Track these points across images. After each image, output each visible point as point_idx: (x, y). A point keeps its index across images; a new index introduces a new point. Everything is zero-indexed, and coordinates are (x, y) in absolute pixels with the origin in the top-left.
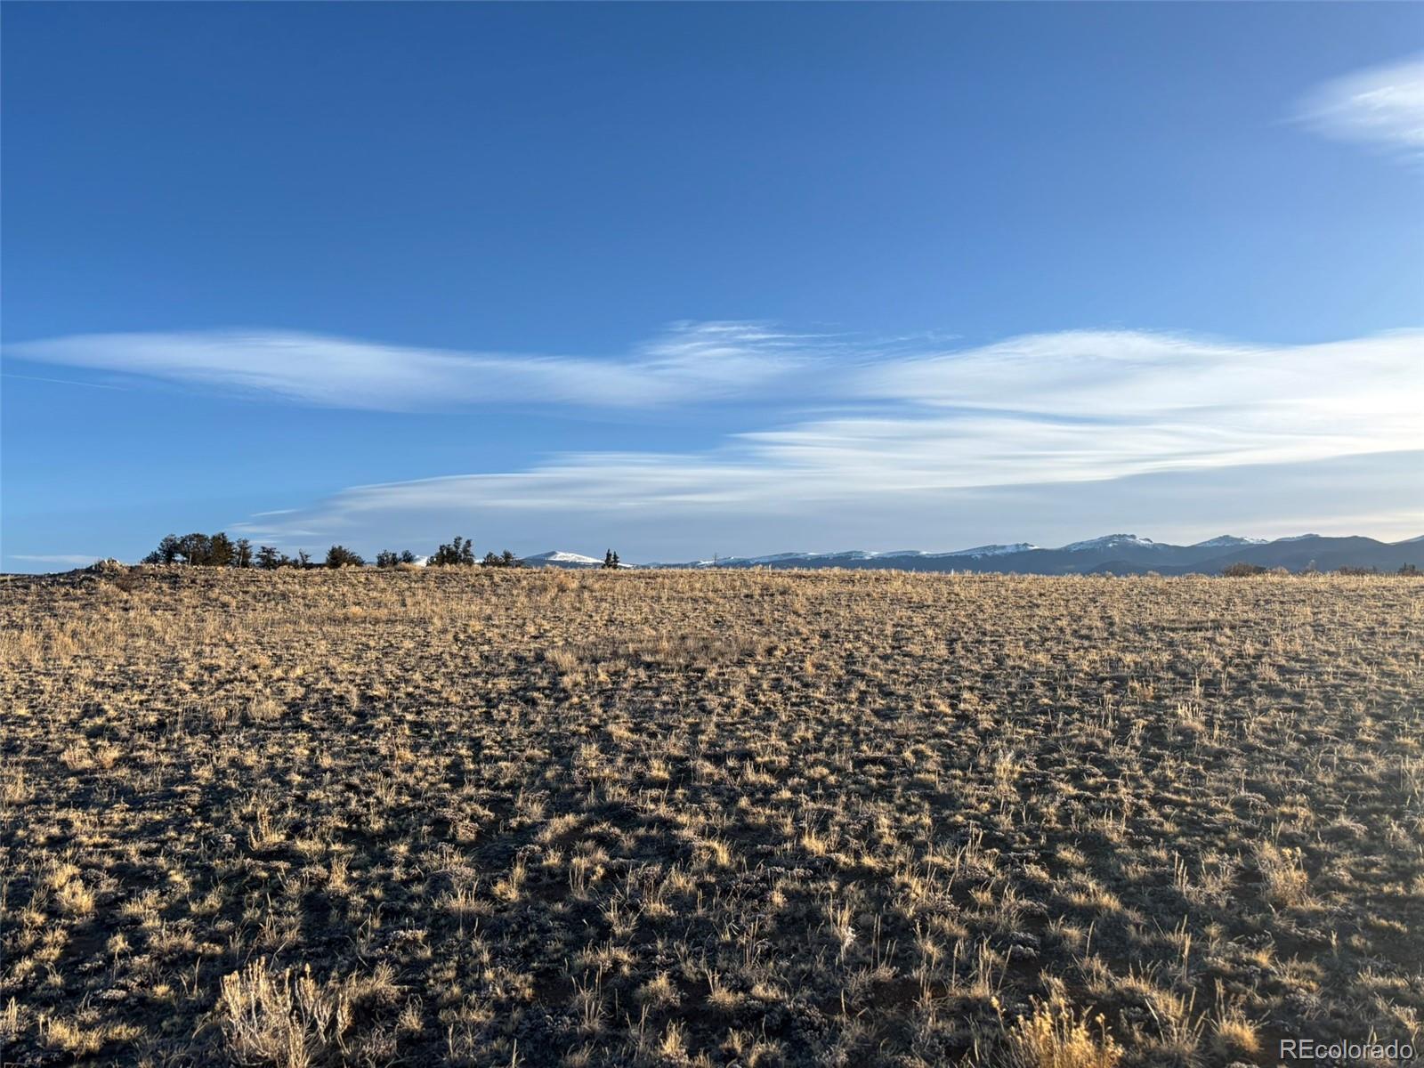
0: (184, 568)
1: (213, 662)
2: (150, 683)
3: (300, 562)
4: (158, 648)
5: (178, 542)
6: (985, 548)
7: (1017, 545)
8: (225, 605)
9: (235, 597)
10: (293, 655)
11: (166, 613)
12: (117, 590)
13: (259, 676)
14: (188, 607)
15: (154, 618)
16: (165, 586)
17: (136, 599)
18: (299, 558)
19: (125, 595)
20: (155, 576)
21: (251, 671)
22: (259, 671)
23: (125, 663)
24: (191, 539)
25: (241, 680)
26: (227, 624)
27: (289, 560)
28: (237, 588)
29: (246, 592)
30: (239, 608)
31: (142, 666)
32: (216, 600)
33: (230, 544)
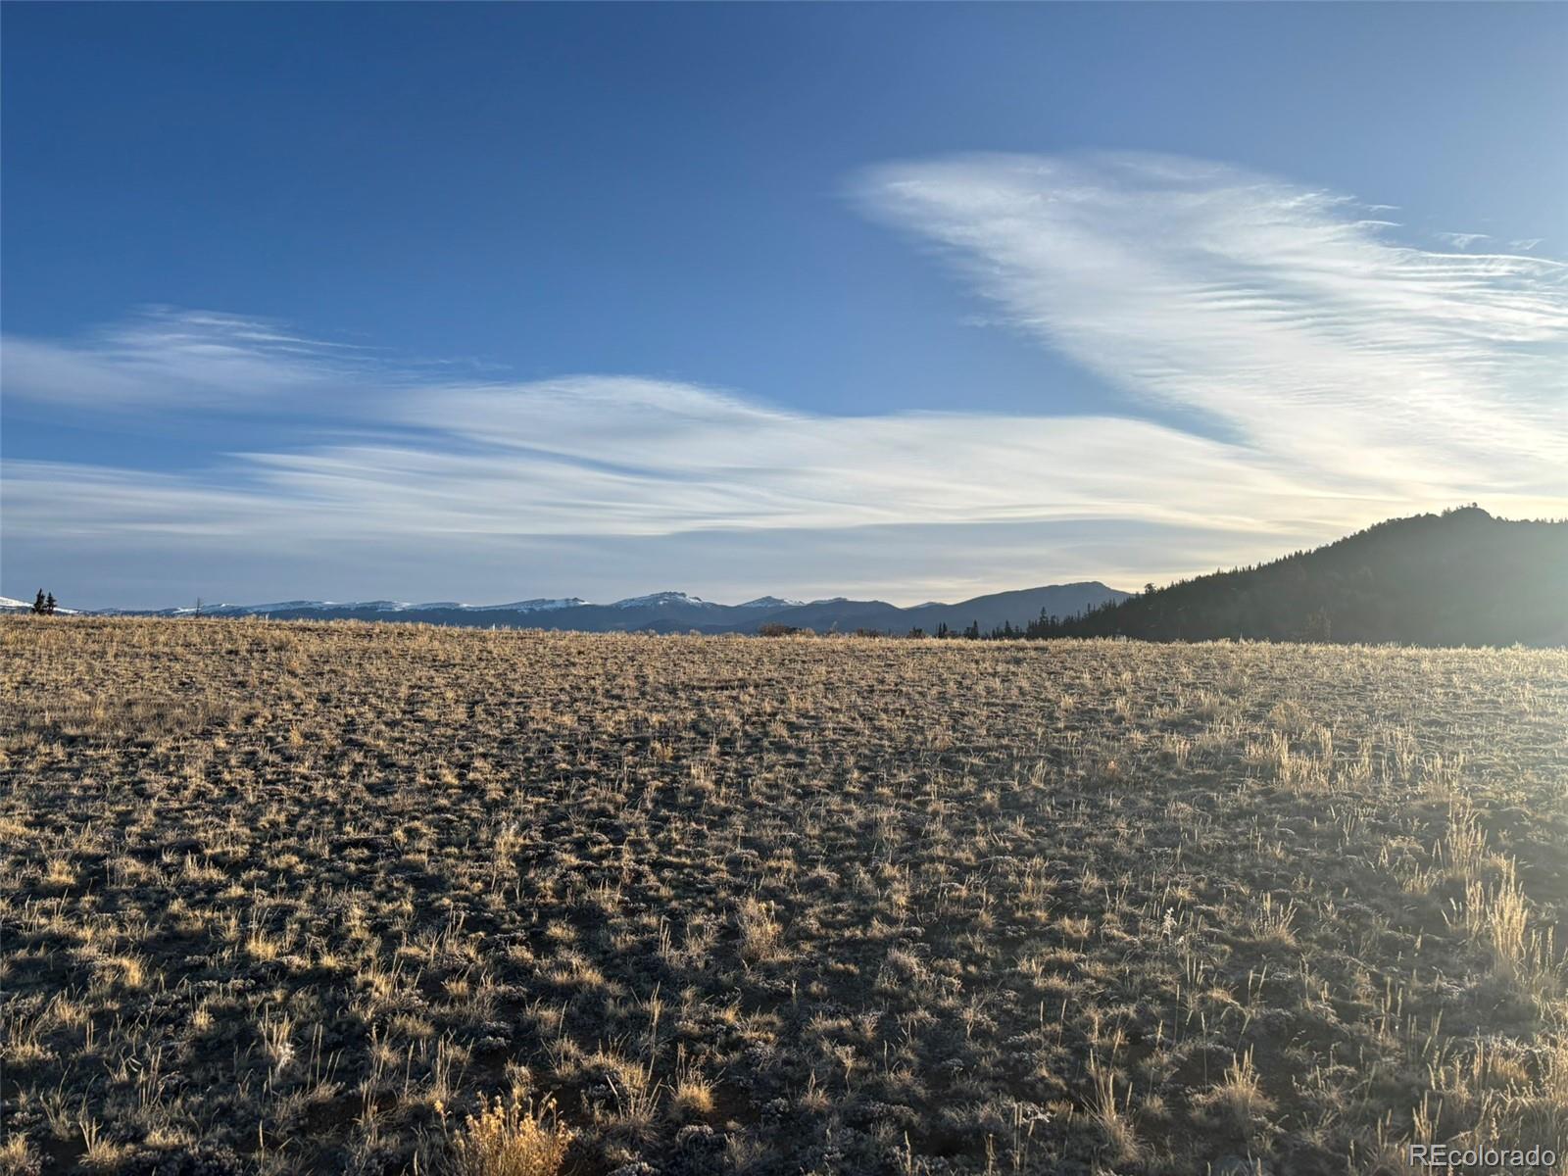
6: (533, 602)
7: (567, 600)
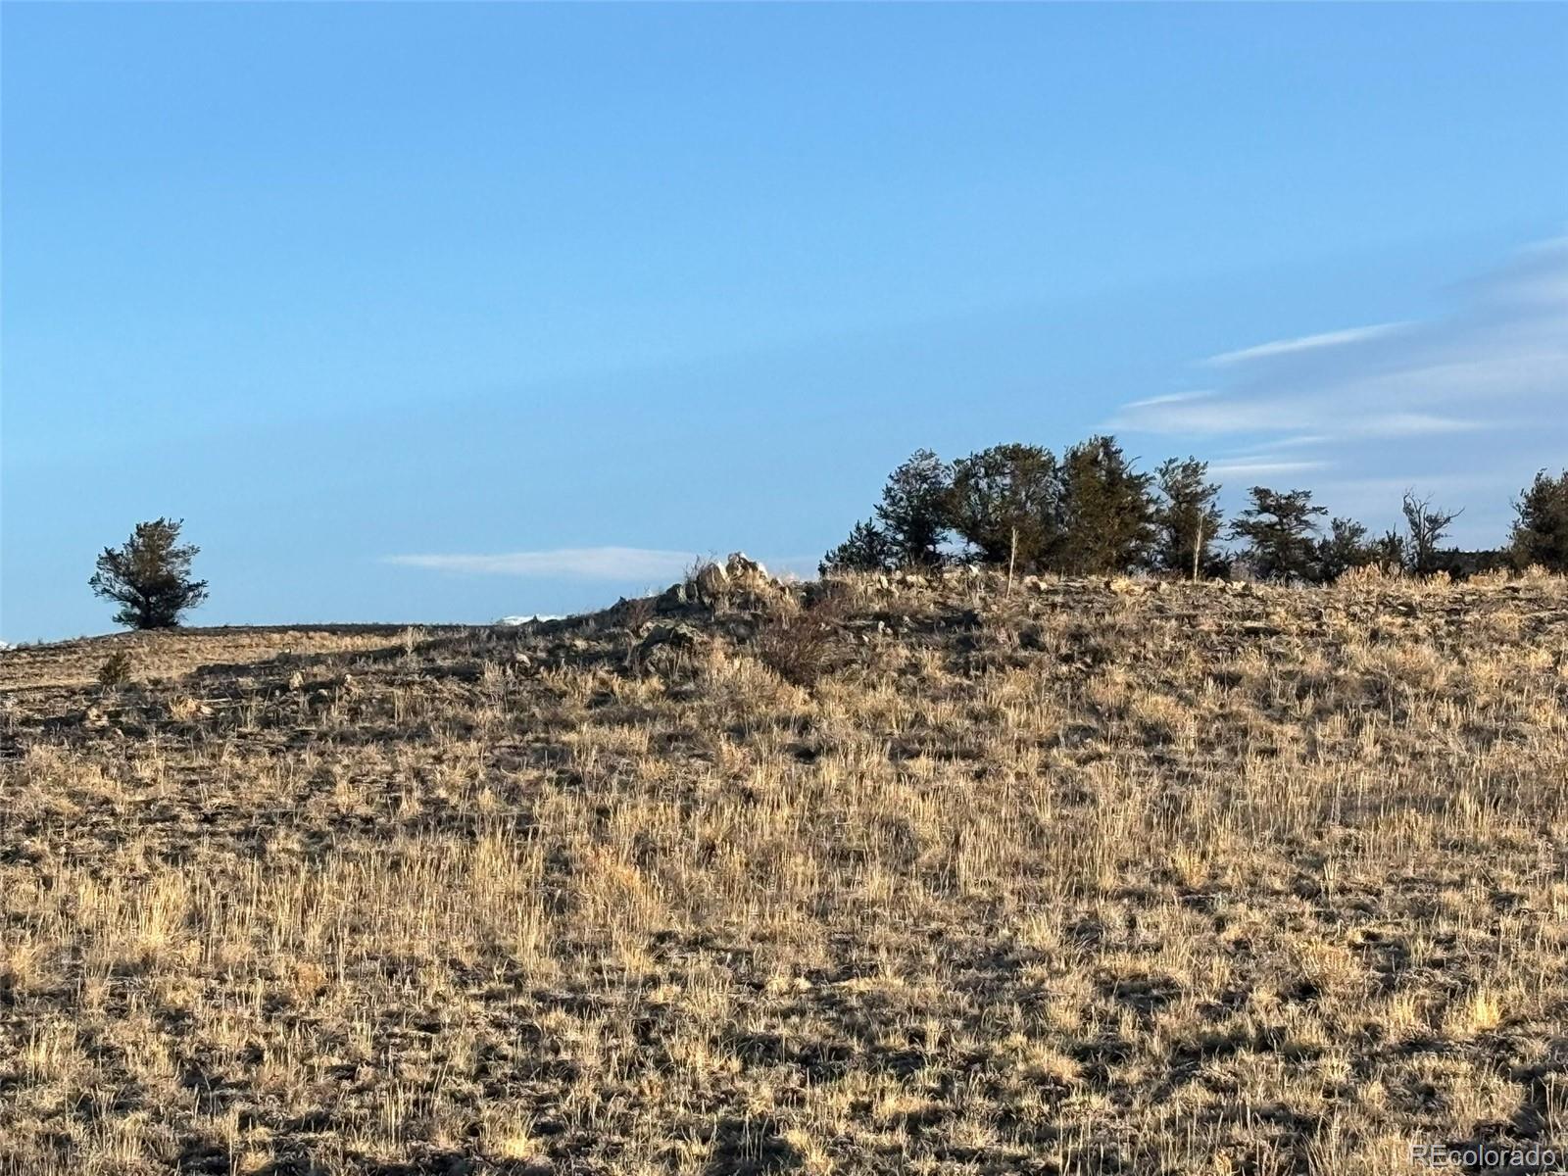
0: (991, 585)
1: (1143, 966)
2: (931, 1049)
3: (1410, 548)
4: (937, 908)
5: (948, 482)
8: (1156, 734)
9: (1190, 703)
10: (1449, 942)
11: (949, 769)
12: (769, 679)
13: (1330, 1029)
14: (1021, 745)
15: (905, 791)
16: (932, 661)
17: (839, 713)
18: (1404, 531)
19: (797, 701)
20: (891, 619)
21: (1292, 1008)
22: (1326, 1004)
23: (830, 967)
24: (993, 469)
25: (1263, 1045)
26: (1172, 811)
27: (1363, 542)
28: (1195, 662)
29: (1229, 681)
30: (1207, 746)
31: (891, 981)
32: (1121, 713)
33: (1136, 484)
